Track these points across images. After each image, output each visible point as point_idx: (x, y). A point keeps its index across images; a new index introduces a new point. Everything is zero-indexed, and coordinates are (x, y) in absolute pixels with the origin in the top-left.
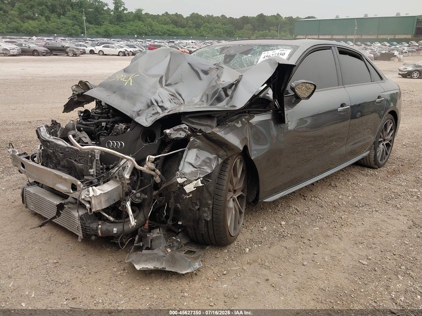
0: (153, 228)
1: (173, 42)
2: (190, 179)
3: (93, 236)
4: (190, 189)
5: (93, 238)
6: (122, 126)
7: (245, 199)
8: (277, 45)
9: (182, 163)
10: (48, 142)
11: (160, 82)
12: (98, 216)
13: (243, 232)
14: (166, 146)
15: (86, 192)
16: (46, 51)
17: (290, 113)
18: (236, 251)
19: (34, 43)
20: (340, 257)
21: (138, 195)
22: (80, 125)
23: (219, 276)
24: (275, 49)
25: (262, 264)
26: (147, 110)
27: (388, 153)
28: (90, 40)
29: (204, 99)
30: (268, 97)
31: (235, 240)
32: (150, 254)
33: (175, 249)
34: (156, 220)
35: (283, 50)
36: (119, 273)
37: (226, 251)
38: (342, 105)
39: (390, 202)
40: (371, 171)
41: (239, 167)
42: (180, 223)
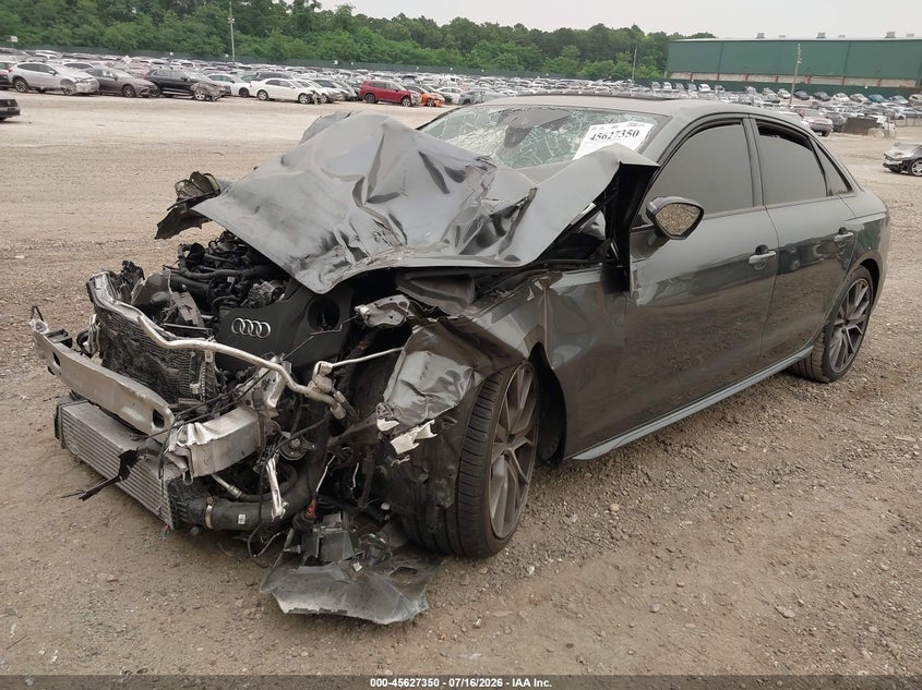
0: (330, 512)
1: (413, 77)
2: (405, 421)
3: (195, 528)
4: (404, 445)
5: (195, 531)
6: (269, 287)
7: (534, 453)
8: (623, 113)
9: (391, 382)
10: (110, 312)
11: (357, 192)
12: (207, 485)
13: (525, 524)
14: (361, 338)
15: (181, 436)
16: (150, 86)
17: (643, 268)
18: (507, 570)
19: (128, 69)
20: (735, 597)
21: (296, 443)
22: (181, 279)
23: (464, 629)
24: (617, 122)
25: (561, 607)
26: (325, 256)
27: (854, 350)
28: (241, 68)
29: (451, 237)
30: (597, 230)
31: (506, 544)
32: (314, 576)
33: (371, 563)
34: (334, 496)
35: (635, 125)
36: (247, 612)
37: (485, 570)
38: (760, 250)
39: (851, 465)
40: (814, 389)
41: (523, 385)
42: (385, 507)
